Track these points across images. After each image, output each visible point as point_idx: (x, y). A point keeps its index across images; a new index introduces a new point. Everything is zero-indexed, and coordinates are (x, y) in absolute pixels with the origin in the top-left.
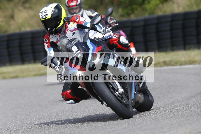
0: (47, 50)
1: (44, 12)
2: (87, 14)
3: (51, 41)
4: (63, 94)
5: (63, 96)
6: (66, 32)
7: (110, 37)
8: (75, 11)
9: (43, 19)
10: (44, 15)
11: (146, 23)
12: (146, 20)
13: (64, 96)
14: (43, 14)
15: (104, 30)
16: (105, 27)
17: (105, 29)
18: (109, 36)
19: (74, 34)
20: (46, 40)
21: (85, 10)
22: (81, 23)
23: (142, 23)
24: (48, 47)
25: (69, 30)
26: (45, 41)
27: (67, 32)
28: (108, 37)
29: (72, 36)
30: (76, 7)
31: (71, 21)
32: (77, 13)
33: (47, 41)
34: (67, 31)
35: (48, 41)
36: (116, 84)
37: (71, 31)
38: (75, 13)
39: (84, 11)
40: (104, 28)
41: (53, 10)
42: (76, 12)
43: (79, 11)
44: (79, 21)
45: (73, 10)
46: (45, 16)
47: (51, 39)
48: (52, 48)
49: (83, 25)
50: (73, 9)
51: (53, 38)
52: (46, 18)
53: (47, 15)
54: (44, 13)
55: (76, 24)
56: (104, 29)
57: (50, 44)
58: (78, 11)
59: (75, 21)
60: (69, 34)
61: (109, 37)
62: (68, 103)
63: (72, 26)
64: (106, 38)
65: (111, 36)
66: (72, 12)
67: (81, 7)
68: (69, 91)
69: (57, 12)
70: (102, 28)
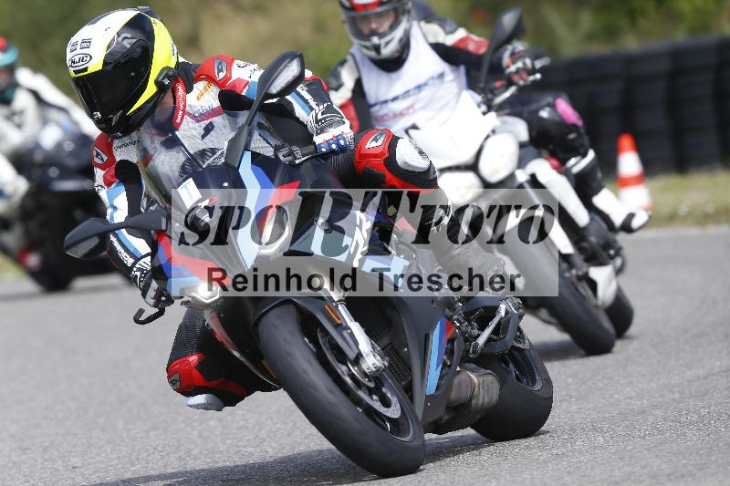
0: (103, 194)
1: (79, 44)
2: (425, 36)
3: (118, 160)
4: (170, 370)
5: (172, 379)
6: (178, 121)
7: (338, 145)
8: (374, 26)
9: (76, 72)
10: (77, 59)
11: (679, 64)
12: (677, 54)
13: (176, 377)
14: (75, 53)
15: (320, 117)
16: (325, 105)
17: (322, 114)
18: (336, 139)
19: (208, 129)
20: (98, 154)
21: (419, 20)
22: (234, 84)
23: (665, 65)
24: (108, 184)
25: (189, 114)
26: (97, 160)
27: (181, 122)
28: (330, 145)
29: (203, 137)
30: (379, 9)
31: (198, 79)
32: (381, 36)
33: (102, 159)
34: (182, 119)
35: (105, 158)
36: (352, 335)
37: (198, 119)
38: (374, 33)
39: (415, 23)
40: (321, 107)
41: (113, 40)
42: (381, 30)
43: (393, 27)
44: (227, 78)
45: (369, 23)
46: (82, 63)
47: (119, 150)
48: (122, 188)
49: (244, 94)
50: (366, 18)
51: (126, 145)
52: (86, 69)
53: (88, 58)
54: (79, 51)
55: (215, 91)
56: (320, 113)
57: (113, 172)
58: (386, 26)
59: (211, 79)
60: (189, 132)
61: (334, 146)
62: (191, 406)
63: (203, 98)
64: (324, 150)
65: (344, 139)
66: (366, 30)
67: (401, 10)
68: (194, 359)
69: (128, 46)
70: (312, 109)
